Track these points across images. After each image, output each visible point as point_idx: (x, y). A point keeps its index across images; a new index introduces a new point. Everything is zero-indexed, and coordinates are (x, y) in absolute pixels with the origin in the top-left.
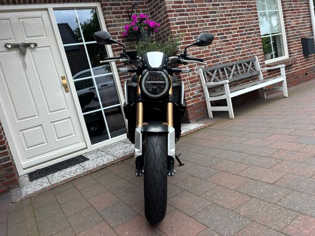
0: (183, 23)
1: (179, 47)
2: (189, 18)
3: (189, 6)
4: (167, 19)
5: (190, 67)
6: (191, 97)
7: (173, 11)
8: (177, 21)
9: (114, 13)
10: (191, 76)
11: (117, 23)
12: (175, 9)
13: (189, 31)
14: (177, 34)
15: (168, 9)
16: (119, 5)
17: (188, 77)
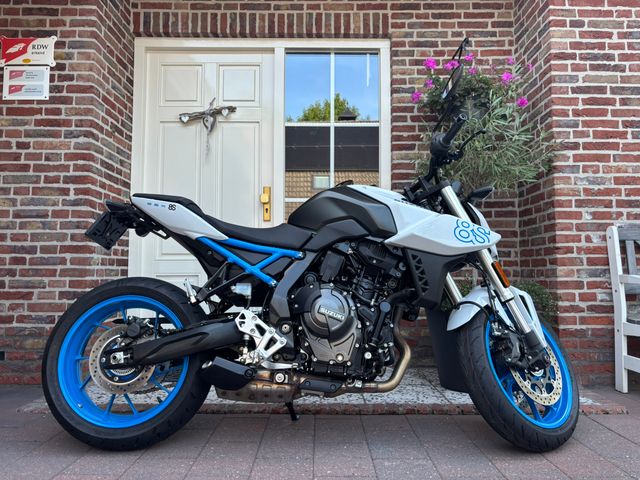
0: (602, 90)
1: (570, 153)
2: (624, 80)
3: (631, 46)
4: (548, 76)
5: (595, 215)
6: (583, 305)
7: (572, 57)
8: (580, 84)
9: (417, 63)
10: (596, 242)
11: (416, 86)
12: (578, 52)
13: (615, 113)
14: (571, 118)
15: (553, 51)
16: (434, 45)
17: (583, 244)
